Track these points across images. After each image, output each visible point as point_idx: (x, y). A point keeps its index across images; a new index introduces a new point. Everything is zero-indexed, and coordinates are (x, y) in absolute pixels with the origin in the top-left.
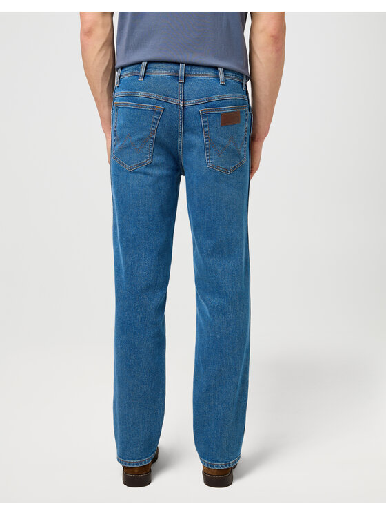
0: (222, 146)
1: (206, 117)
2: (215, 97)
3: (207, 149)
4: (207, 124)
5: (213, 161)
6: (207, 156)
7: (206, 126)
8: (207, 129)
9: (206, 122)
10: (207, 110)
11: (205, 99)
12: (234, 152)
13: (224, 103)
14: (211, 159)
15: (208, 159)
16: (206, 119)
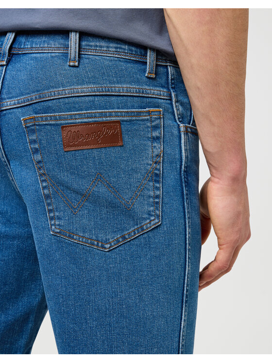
0: (77, 192)
1: (33, 131)
2: (49, 94)
3: (47, 197)
4: (37, 146)
5: (62, 223)
6: (50, 211)
7: (36, 151)
8: (38, 157)
9: (34, 142)
10: (34, 119)
11: (34, 96)
12: (112, 205)
13: (71, 103)
14: (59, 218)
15: (52, 219)
16: (34, 137)
